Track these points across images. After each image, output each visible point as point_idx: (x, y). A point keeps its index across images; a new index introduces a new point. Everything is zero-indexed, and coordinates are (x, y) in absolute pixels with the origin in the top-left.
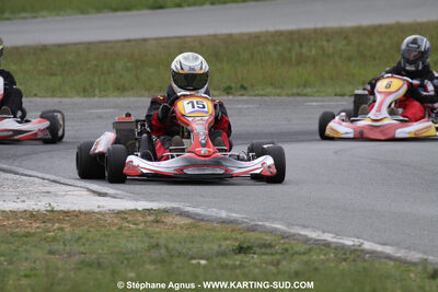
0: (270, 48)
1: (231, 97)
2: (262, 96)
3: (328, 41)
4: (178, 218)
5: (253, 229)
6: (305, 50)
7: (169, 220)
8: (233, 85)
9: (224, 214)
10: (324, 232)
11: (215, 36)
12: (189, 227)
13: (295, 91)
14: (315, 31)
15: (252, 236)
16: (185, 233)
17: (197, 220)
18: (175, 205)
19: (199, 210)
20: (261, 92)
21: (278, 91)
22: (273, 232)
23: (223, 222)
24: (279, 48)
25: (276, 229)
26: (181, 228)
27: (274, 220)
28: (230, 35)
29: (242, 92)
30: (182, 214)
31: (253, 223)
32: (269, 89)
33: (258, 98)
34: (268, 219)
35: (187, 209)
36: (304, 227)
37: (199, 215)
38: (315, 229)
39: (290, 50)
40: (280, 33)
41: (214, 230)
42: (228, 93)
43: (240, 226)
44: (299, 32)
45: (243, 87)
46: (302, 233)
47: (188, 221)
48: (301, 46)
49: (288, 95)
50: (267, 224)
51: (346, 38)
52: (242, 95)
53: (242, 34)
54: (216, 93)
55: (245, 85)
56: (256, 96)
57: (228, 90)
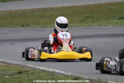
0: (36, 13)
1: (24, 28)
2: (33, 27)
3: (53, 11)
4: (3, 64)
5: (24, 67)
8: (24, 24)
9: (16, 63)
10: (44, 67)
11: (20, 10)
13: (43, 26)
14: (50, 8)
16: (4, 68)
18: (2, 60)
19: (9, 61)
21: (38, 26)
22: (29, 67)
23: (16, 65)
24: (39, 13)
25: (31, 67)
28: (25, 10)
29: (27, 26)
31: (24, 65)
33: (32, 28)
35: (5, 61)
36: (39, 66)
37: (9, 63)
38: (42, 66)
39: (42, 14)
42: (23, 27)
44: (45, 8)
46: (38, 68)
47: (5, 65)
48: (45, 13)
49: (40, 27)
50: (28, 65)
51: (59, 10)
53: (28, 9)
54: (19, 27)
55: (28, 24)
56: (31, 27)
57: (23, 26)
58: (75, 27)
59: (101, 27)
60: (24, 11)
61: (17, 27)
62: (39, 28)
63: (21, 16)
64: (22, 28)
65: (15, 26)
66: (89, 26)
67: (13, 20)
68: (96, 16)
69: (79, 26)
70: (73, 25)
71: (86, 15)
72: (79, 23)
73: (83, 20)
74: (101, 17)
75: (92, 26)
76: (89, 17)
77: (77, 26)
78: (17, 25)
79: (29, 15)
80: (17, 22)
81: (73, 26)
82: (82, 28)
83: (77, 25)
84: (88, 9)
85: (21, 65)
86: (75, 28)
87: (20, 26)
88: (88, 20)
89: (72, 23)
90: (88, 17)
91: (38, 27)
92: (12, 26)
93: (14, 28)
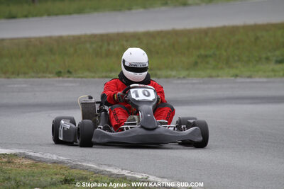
0: (88, 45)
1: (61, 79)
2: (82, 78)
3: (127, 41)
4: (24, 160)
5: (74, 167)
6: (111, 47)
7: (17, 161)
8: (62, 70)
9: (55, 158)
10: (122, 169)
11: (50, 38)
12: (30, 166)
13: (104, 74)
14: (118, 35)
15: (74, 172)
16: (28, 170)
17: (37, 161)
18: (22, 151)
19: (38, 155)
20: (82, 75)
21: (93, 75)
22: (88, 169)
23: (55, 162)
24: (94, 46)
25: (90, 167)
26: (26, 166)
27: (89, 161)
28: (61, 37)
29: (68, 75)
30: (27, 157)
31: (74, 163)
32: (87, 73)
33: (80, 79)
34: (85, 161)
35: (30, 154)
36: (109, 166)
37: (38, 158)
38: (116, 167)
39: (101, 47)
40: (94, 36)
41: (48, 168)
42: (59, 76)
43: (65, 166)
44: (107, 35)
45: (69, 72)
46: (108, 170)
47: (30, 162)
48: (109, 44)
49: (99, 77)
50: (84, 164)
51: (139, 39)
52: (68, 77)
53: (68, 37)
54: (50, 76)
55: (71, 70)
56: (79, 77)
57: (59, 74)
58: (179, 78)
59: (239, 80)
60: (60, 40)
61: (45, 77)
62: (97, 79)
63: (51, 51)
64: (57, 79)
65: (40, 75)
66: (211, 77)
67: (35, 61)
68: (225, 54)
69: (188, 75)
70: (174, 73)
71: (202, 52)
72: (188, 69)
73: (196, 64)
74: (236, 58)
75: (218, 76)
76: (210, 56)
77: (184, 77)
78: (44, 72)
79: (72, 50)
80: (45, 65)
81: (174, 77)
82: (194, 81)
83: (184, 73)
84: (207, 39)
85: (68, 163)
86: (179, 81)
87: (50, 73)
88: (207, 63)
89: (172, 69)
90: (206, 56)
91: (93, 77)
92: (33, 74)
93: (39, 78)
